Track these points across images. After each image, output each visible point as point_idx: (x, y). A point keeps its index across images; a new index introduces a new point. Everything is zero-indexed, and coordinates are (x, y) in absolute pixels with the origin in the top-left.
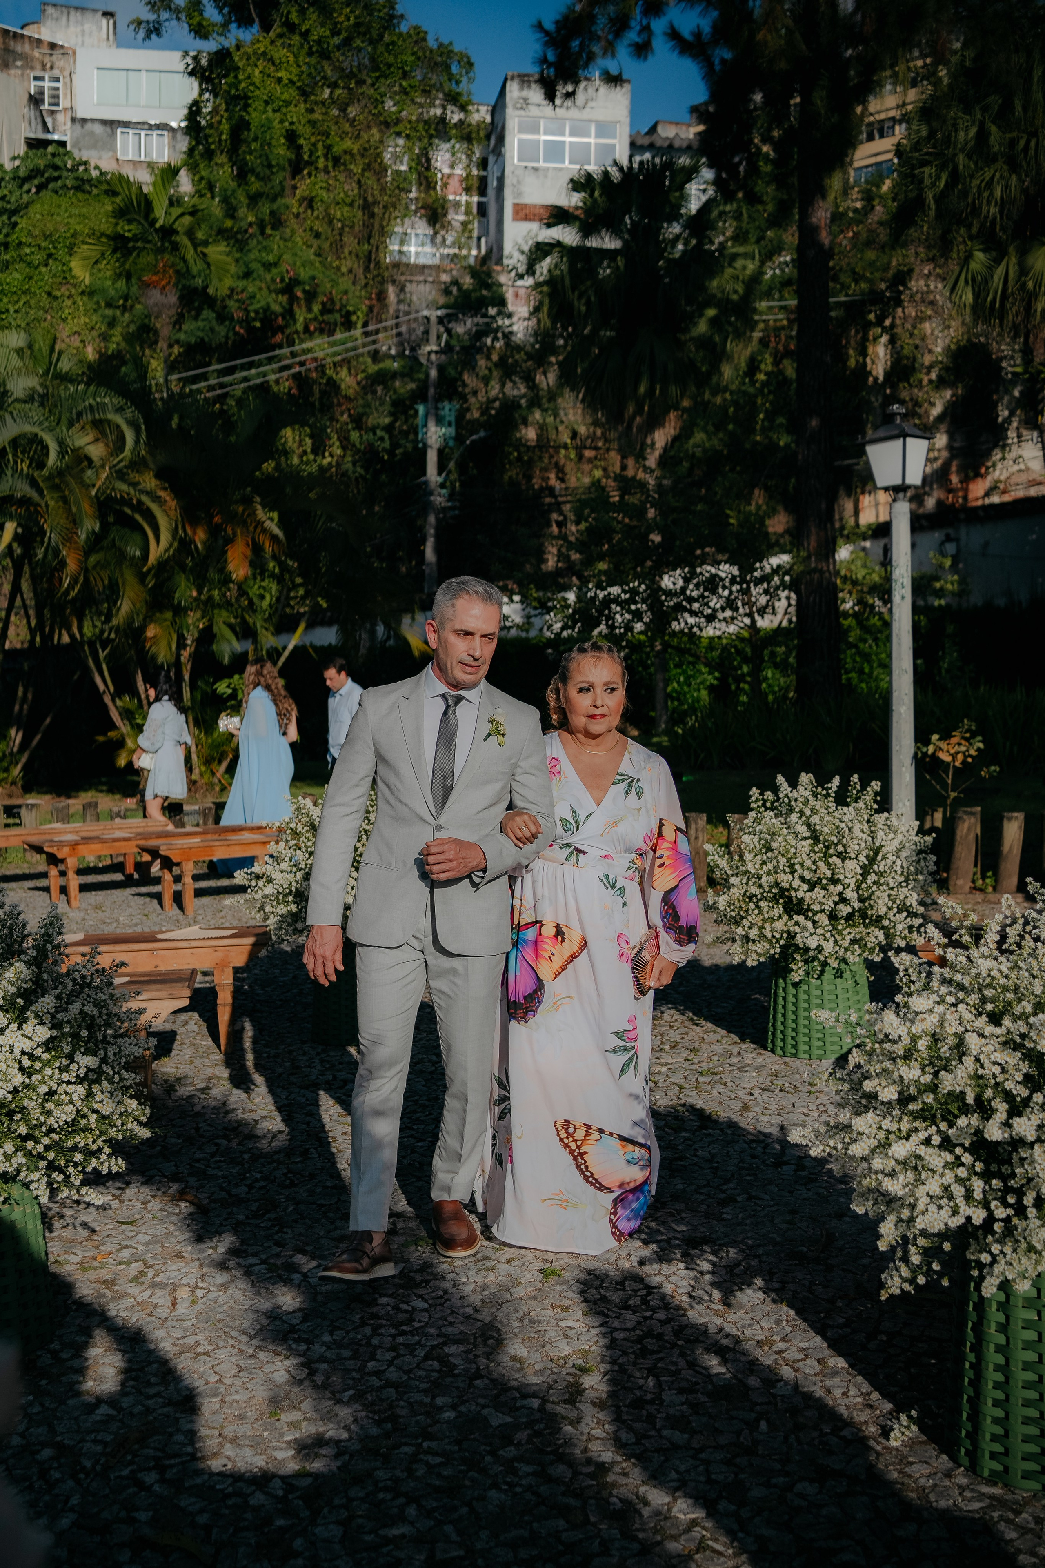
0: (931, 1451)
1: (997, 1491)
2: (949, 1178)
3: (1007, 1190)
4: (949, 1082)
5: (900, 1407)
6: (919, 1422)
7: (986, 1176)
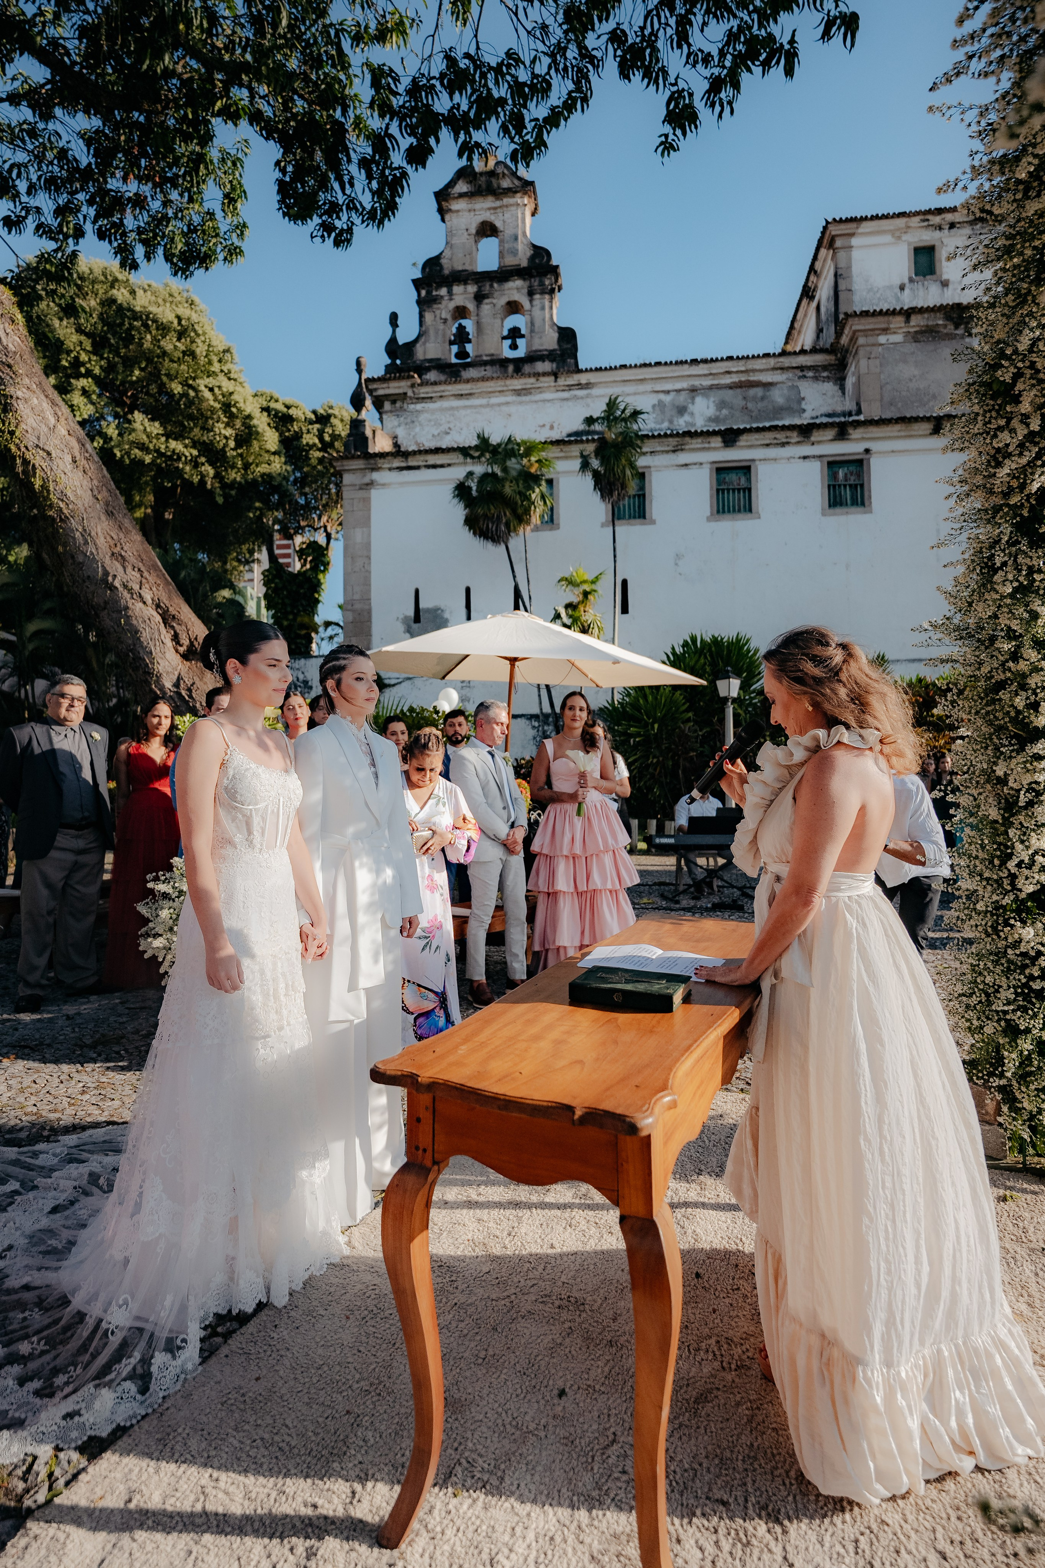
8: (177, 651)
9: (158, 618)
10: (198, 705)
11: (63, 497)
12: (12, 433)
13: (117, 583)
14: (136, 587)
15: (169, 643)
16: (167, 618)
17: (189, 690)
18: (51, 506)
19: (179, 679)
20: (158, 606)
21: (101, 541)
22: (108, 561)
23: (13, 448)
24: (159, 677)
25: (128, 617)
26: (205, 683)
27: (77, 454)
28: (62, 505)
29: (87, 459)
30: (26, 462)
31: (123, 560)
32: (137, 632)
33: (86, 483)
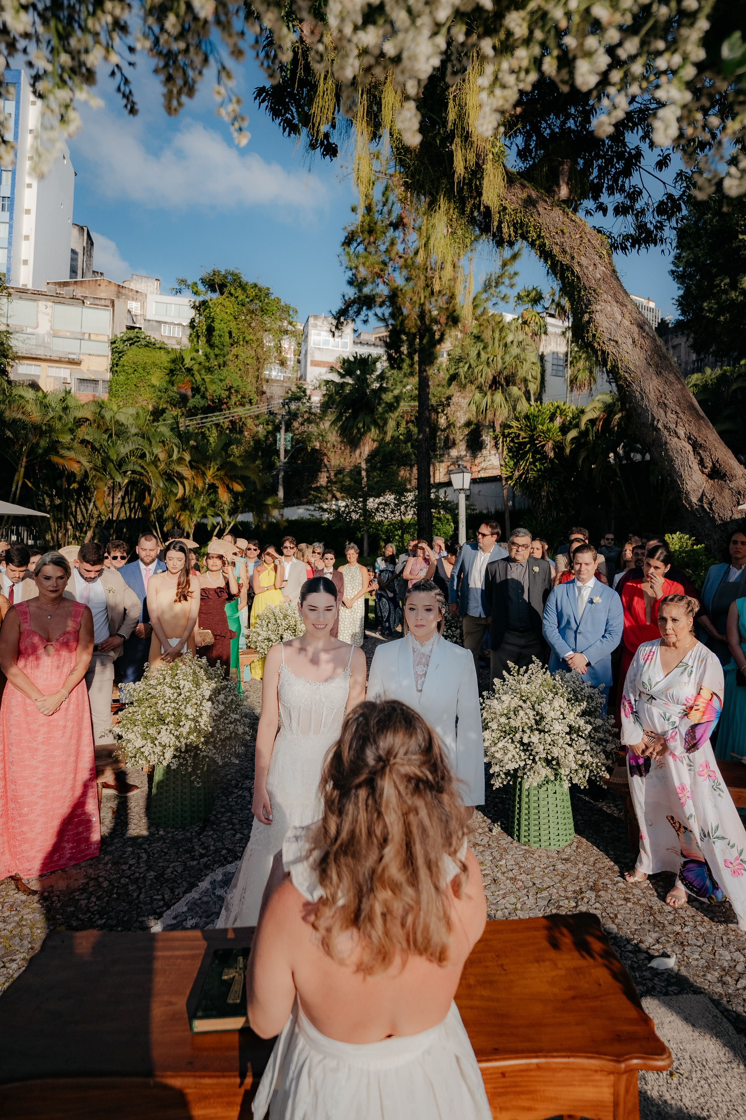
0: (505, 835)
1: (526, 847)
2: (514, 753)
3: (531, 755)
4: (513, 723)
5: (494, 822)
6: (501, 826)
7: (524, 751)
8: (703, 472)
9: (690, 448)
10: (716, 516)
11: (628, 370)
12: (594, 336)
13: (660, 426)
14: (673, 426)
15: (696, 467)
16: (696, 446)
17: (710, 504)
18: (620, 378)
19: (703, 494)
20: (689, 438)
21: (652, 396)
22: (655, 409)
23: (596, 345)
24: (687, 494)
25: (667, 450)
26: (724, 498)
27: (636, 336)
28: (627, 375)
29: (644, 337)
30: (603, 352)
31: (664, 406)
32: (672, 460)
33: (642, 356)
